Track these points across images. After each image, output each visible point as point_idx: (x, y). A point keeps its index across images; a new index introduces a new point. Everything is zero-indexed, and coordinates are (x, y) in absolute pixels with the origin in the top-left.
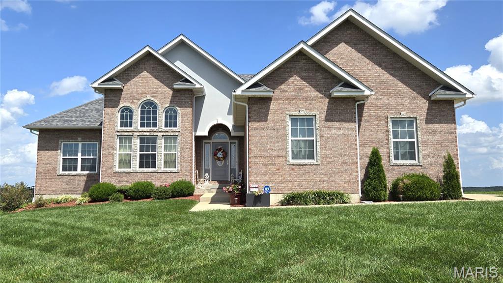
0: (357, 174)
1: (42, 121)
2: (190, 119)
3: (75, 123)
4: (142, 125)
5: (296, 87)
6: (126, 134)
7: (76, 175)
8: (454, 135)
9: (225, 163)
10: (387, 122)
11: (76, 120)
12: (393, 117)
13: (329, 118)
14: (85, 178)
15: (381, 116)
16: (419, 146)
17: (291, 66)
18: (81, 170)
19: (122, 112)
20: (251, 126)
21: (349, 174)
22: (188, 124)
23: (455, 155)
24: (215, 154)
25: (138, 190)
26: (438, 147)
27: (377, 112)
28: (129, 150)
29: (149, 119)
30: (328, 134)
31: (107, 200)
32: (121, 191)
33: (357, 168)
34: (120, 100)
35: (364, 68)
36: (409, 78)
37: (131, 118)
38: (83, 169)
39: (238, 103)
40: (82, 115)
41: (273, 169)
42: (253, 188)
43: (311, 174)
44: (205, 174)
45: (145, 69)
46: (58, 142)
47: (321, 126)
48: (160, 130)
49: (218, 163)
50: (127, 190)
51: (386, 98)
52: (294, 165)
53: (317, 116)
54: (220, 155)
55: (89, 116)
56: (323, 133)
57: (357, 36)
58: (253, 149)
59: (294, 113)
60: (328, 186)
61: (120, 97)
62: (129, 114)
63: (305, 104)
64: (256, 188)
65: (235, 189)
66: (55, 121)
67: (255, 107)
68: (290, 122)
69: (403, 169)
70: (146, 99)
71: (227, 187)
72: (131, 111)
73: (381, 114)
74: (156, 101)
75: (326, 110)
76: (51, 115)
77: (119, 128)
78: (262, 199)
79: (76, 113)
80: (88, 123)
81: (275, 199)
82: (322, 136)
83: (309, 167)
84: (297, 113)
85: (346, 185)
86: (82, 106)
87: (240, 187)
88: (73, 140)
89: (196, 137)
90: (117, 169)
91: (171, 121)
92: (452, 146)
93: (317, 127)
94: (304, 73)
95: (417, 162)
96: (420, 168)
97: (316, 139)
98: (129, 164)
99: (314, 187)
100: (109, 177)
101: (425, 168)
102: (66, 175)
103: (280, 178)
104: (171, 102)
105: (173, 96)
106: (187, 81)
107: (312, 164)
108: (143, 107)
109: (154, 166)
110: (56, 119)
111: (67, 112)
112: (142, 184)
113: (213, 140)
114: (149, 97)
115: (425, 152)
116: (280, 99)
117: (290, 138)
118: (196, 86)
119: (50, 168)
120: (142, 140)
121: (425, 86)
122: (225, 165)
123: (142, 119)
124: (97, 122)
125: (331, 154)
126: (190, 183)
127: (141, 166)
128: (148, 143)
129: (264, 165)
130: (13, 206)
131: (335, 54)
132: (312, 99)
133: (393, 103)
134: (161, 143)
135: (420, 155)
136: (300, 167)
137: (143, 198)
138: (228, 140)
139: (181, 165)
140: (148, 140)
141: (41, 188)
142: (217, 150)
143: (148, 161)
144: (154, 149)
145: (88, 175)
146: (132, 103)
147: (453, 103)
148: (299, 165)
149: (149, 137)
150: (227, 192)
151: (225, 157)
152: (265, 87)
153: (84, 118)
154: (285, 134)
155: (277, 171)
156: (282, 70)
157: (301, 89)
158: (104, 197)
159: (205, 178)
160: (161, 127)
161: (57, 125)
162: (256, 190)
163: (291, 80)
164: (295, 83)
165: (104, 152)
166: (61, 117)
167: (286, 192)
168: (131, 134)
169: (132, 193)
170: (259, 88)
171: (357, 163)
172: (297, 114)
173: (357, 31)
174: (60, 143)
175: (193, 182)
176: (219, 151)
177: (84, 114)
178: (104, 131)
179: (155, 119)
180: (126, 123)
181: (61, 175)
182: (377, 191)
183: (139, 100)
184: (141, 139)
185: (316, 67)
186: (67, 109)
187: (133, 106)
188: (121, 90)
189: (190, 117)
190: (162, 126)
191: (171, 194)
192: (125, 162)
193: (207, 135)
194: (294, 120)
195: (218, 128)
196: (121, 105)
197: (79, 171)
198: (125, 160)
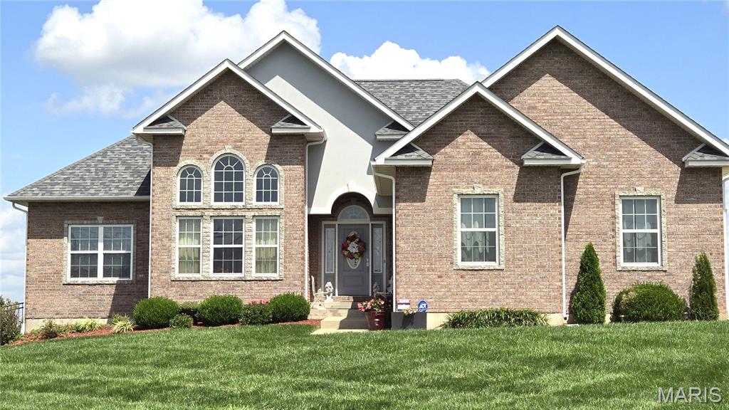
0: (560, 284)
1: (33, 186)
2: (301, 186)
3: (92, 191)
4: (218, 198)
5: (469, 150)
6: (191, 213)
7: (95, 285)
8: (719, 223)
9: (363, 263)
10: (614, 203)
11: (93, 184)
12: (623, 194)
13: (520, 197)
14: (112, 290)
15: (604, 193)
16: (663, 240)
17: (461, 117)
18: (104, 276)
19: (184, 174)
20: (400, 211)
21: (548, 283)
22: (297, 196)
23: (719, 254)
24: (344, 247)
25: (217, 310)
26: (694, 242)
27: (599, 186)
28: (197, 241)
29: (229, 187)
30: (517, 222)
31: (167, 326)
32: (186, 311)
33: (561, 274)
34: (179, 153)
35: (580, 117)
36: (651, 133)
37: (199, 186)
38: (107, 273)
39: (380, 175)
40: (101, 174)
41: (433, 276)
42: (402, 304)
43: (490, 284)
44: (325, 284)
45: (221, 99)
46: (63, 225)
47: (507, 210)
48: (249, 206)
49: (350, 262)
50: (196, 311)
51: (614, 164)
52: (464, 270)
53: (501, 196)
54: (353, 248)
55: (114, 176)
56: (509, 222)
57: (570, 65)
58: (402, 245)
59: (464, 191)
60: (515, 301)
61: (180, 150)
62: (194, 178)
63: (482, 177)
64: (406, 304)
65: (375, 307)
66: (57, 188)
67: (406, 182)
68: (459, 204)
69: (636, 277)
70: (223, 152)
71: (364, 304)
72: (198, 174)
73: (604, 190)
74: (241, 155)
75: (515, 186)
76: (45, 176)
77: (178, 204)
78: (415, 320)
79: (89, 171)
80: (116, 191)
81: (434, 321)
82: (507, 226)
83: (487, 273)
84: (470, 191)
85: (543, 300)
86: (96, 155)
87: (383, 303)
88: (89, 222)
89: (310, 217)
90: (177, 275)
91: (267, 190)
92: (715, 240)
93: (501, 213)
94: (482, 130)
95: (659, 265)
96: (663, 274)
97: (499, 230)
98: (196, 265)
99: (494, 304)
100: (163, 287)
101: (670, 274)
102: (78, 285)
103: (443, 290)
104: (268, 157)
105: (271, 146)
106: (294, 120)
107: (492, 268)
108: (218, 167)
109: (238, 269)
110: (58, 184)
111: (74, 168)
112: (223, 300)
113: (340, 221)
114: (228, 149)
115: (672, 250)
116: (445, 170)
117: (459, 229)
118: (312, 131)
119: (50, 271)
120: (218, 224)
121: (676, 146)
122: (363, 268)
123: (218, 187)
124: (131, 189)
125: (521, 253)
126: (301, 298)
127: (217, 269)
128: (228, 229)
129: (420, 270)
130: (6, 336)
131: (534, 95)
132: (494, 170)
133: (624, 173)
134: (250, 229)
135: (664, 254)
136: (473, 273)
137: (225, 323)
138: (368, 221)
139: (285, 267)
140: (228, 223)
141: (37, 306)
142: (348, 238)
143: (228, 260)
144: (239, 239)
145: (118, 285)
146: (199, 159)
147: (721, 172)
148: (472, 270)
149: (228, 218)
150: (363, 310)
151: (362, 252)
152: (421, 152)
153: (106, 181)
154: (451, 224)
155: (439, 280)
156: (448, 124)
157: (476, 154)
158: (162, 321)
159: (325, 291)
160: (250, 202)
161: (62, 195)
162: (406, 307)
163: (460, 139)
164: (468, 143)
165: (154, 246)
166: (66, 179)
167: (452, 311)
168: (199, 213)
169: (206, 314)
170: (411, 154)
171: (561, 267)
172: (471, 193)
173: (570, 58)
174: (66, 226)
175: (307, 297)
176: (351, 241)
177: (105, 172)
178: (153, 208)
179: (240, 187)
180: (190, 194)
181: (69, 284)
182: (587, 309)
183: (211, 153)
184: (215, 221)
185: (500, 120)
186: (71, 163)
187: (201, 165)
188: (181, 137)
189: (300, 184)
190: (251, 199)
191: (271, 316)
192: (191, 261)
193: (329, 212)
194: (466, 200)
195: (349, 200)
196: (181, 164)
197: (100, 277)
198: (189, 258)
